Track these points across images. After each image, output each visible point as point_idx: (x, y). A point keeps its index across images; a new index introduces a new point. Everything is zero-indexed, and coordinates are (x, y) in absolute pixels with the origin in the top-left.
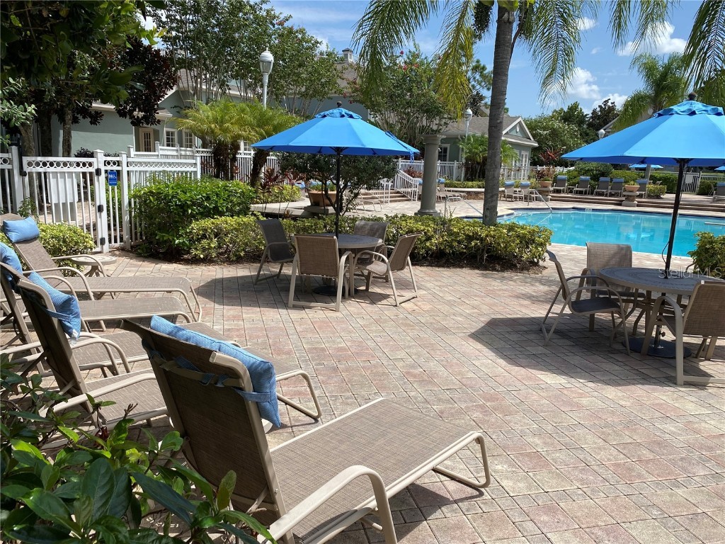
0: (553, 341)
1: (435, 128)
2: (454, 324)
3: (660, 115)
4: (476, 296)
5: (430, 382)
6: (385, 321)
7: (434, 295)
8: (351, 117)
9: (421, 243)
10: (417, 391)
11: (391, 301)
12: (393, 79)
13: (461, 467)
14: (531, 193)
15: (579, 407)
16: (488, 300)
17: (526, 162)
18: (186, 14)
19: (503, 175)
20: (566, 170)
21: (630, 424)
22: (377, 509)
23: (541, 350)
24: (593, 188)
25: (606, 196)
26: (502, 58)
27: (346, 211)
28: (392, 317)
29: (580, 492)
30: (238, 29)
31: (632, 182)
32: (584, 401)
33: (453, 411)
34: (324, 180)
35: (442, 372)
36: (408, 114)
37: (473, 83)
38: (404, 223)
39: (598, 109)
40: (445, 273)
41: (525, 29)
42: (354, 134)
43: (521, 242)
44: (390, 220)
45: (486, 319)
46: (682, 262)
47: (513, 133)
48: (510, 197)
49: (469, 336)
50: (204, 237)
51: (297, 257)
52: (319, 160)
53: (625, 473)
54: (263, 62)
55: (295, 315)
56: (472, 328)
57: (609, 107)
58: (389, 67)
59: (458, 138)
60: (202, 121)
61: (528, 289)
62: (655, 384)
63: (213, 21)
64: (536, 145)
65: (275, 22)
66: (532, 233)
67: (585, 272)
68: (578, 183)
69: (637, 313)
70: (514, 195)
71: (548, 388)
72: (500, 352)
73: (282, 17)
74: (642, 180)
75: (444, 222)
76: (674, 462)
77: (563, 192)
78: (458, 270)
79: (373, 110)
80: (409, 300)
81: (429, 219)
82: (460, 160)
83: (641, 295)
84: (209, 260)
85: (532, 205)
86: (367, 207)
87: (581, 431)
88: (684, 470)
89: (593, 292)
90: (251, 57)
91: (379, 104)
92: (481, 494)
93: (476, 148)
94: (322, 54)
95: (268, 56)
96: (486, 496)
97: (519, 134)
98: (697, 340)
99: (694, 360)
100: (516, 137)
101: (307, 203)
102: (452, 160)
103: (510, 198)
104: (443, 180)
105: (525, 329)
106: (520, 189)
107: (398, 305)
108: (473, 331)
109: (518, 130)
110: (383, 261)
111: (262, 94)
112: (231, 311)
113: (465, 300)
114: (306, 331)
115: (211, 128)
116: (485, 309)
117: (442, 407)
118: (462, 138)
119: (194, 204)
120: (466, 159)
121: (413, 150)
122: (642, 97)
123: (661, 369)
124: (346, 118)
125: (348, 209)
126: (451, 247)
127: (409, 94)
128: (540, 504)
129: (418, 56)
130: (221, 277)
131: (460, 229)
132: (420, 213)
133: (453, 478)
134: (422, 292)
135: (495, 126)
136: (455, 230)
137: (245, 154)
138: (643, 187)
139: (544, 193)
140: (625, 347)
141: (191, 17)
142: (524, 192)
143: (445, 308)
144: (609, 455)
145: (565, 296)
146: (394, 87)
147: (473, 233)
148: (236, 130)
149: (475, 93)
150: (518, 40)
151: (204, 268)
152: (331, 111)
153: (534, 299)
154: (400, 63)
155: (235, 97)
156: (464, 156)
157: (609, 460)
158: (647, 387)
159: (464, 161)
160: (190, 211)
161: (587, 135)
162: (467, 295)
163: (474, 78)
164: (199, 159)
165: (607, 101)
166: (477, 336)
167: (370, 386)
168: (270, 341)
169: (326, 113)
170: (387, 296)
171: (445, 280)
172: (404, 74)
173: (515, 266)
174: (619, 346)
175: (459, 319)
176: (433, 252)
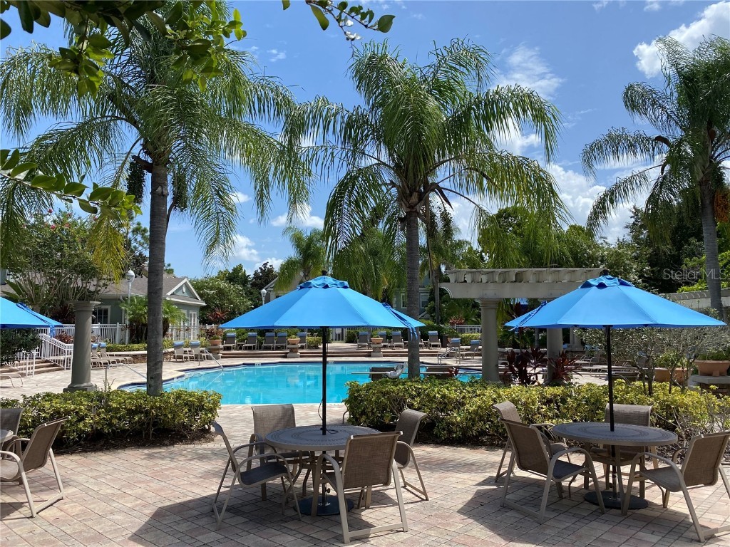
0: (226, 521)
1: (92, 289)
2: (111, 525)
3: (301, 288)
4: (140, 482)
7: (87, 491)
9: (72, 425)
11: (24, 511)
12: (39, 238)
14: (202, 352)
16: (154, 485)
17: (195, 321)
19: (171, 335)
23: (213, 536)
24: (260, 343)
25: (273, 350)
26: (158, 228)
28: (24, 536)
31: (294, 336)
36: (59, 275)
37: (135, 244)
38: (47, 405)
39: (259, 271)
40: (103, 458)
41: (180, 201)
43: (190, 410)
44: (29, 402)
45: (150, 511)
46: (338, 410)
47: (180, 293)
48: (180, 357)
49: (129, 539)
56: (132, 527)
57: (268, 269)
58: (33, 226)
59: (119, 299)
64: (204, 304)
66: (200, 399)
67: (253, 437)
68: (247, 339)
69: (304, 472)
70: (184, 355)
74: (302, 334)
75: (100, 397)
77: (234, 348)
79: (11, 270)
80: (52, 505)
81: (82, 395)
82: (123, 322)
83: (306, 454)
85: (204, 364)
89: (261, 459)
93: (140, 310)
97: (186, 294)
98: (356, 490)
99: (357, 511)
100: (183, 298)
102: (113, 322)
103: (180, 359)
104: (103, 344)
105: (196, 513)
106: (190, 349)
107: (35, 515)
108: (134, 530)
109: (184, 291)
110: (13, 459)
113: (126, 491)
116: (151, 498)
118: (124, 299)
120: (130, 320)
121: (53, 324)
122: (294, 262)
123: (330, 529)
126: (110, 425)
127: (59, 254)
129: (70, 216)
131: (120, 404)
132: (70, 389)
134: (71, 490)
136: (115, 405)
138: (303, 339)
139: (214, 351)
140: (297, 511)
142: (195, 351)
143: (99, 507)
145: (234, 468)
146: (41, 247)
147: (136, 406)
149: (138, 254)
150: (173, 211)
153: (207, 475)
154: (48, 221)
156: (128, 318)
159: (128, 323)
161: (251, 293)
162: (130, 485)
163: (136, 240)
165: (266, 264)
170: (20, 505)
171: (102, 468)
172: (53, 234)
173: (185, 437)
174: (290, 513)
175: (117, 517)
176: (87, 434)
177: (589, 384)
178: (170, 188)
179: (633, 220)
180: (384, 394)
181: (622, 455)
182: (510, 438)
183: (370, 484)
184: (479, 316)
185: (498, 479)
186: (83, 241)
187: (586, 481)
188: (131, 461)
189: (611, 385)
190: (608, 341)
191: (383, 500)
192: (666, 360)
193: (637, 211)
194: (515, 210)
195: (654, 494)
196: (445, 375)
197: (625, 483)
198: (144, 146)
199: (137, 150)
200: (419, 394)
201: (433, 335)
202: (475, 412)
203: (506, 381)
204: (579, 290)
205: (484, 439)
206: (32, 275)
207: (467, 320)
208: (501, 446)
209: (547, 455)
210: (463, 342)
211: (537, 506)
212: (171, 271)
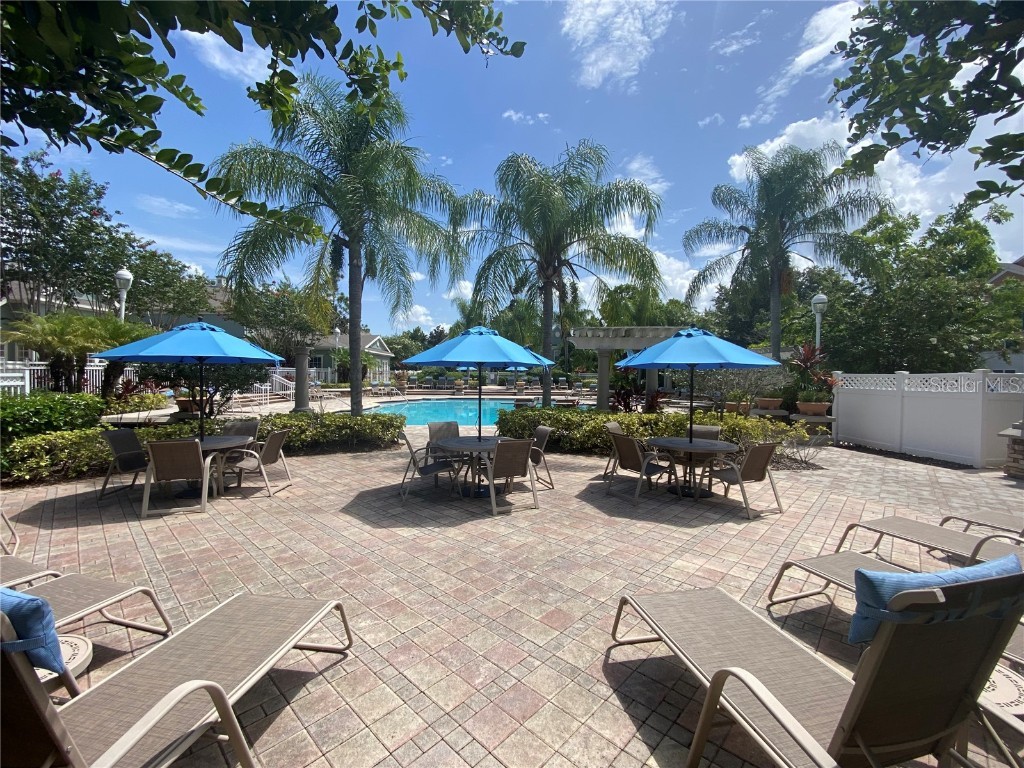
0: (408, 500)
1: (309, 342)
2: (327, 502)
3: (463, 335)
4: (347, 475)
5: (300, 562)
6: (257, 513)
7: (308, 480)
8: (213, 330)
9: (296, 436)
10: (287, 574)
11: (265, 492)
12: (267, 302)
13: (328, 636)
14: (392, 390)
15: (429, 550)
16: (357, 477)
17: (387, 368)
18: (22, 228)
19: (369, 377)
20: (416, 373)
21: (464, 554)
22: (220, 720)
23: (399, 510)
24: (435, 384)
25: (444, 389)
26: (355, 295)
27: (218, 414)
28: (265, 508)
29: (430, 623)
30: (89, 247)
31: (459, 380)
32: (432, 545)
33: (322, 583)
34: (191, 387)
35: (314, 549)
36: (283, 331)
38: (278, 421)
39: (434, 332)
41: (371, 272)
42: (217, 345)
43: (383, 427)
44: (264, 419)
45: (354, 494)
46: (490, 430)
47: (375, 347)
48: (376, 393)
49: (340, 511)
50: (31, 455)
51: (151, 465)
52: (184, 369)
53: (462, 595)
54: (120, 279)
55: (149, 525)
56: (342, 504)
57: (441, 330)
58: (262, 293)
59: (329, 350)
60: (35, 333)
61: (391, 464)
62: (480, 518)
63: (58, 237)
64: (393, 356)
65: (134, 244)
66: (391, 419)
67: (428, 444)
68: (425, 381)
69: (465, 468)
70: (379, 392)
71: (405, 540)
72: (366, 519)
73: (143, 242)
75: (316, 416)
76: (493, 576)
77: (415, 388)
78: (333, 456)
79: (247, 326)
80: (284, 489)
81: (303, 416)
82: (333, 367)
83: (467, 455)
84: (39, 480)
85: (393, 399)
86: (244, 409)
87: (430, 570)
88: (501, 579)
89: (435, 458)
90: (106, 274)
91: (253, 322)
92: (346, 656)
93: (345, 358)
94: (190, 276)
95: (126, 274)
96: (351, 656)
97: (379, 348)
98: (502, 481)
99: (503, 495)
100: (378, 350)
101: (176, 409)
102: (326, 367)
103: (376, 394)
104: (319, 383)
105: (387, 495)
106: (383, 388)
107: (272, 495)
108: (343, 506)
109: (378, 345)
110: (255, 457)
111: (120, 309)
112: (61, 534)
113: (337, 481)
114: (162, 540)
115: (47, 341)
116: (355, 485)
117: (311, 583)
118: (333, 350)
119: (16, 420)
120: (338, 366)
121: (278, 358)
123: (483, 507)
124: (208, 331)
125: (220, 412)
126: (325, 436)
127: (282, 315)
128: (398, 646)
129: (289, 286)
130: (53, 497)
131: (331, 422)
132: (294, 411)
133: (318, 650)
134: (297, 480)
135: (355, 341)
136: (327, 423)
137: (96, 366)
138: (466, 382)
139: (401, 389)
140: (460, 495)
141: (28, 231)
142: (387, 389)
143: (318, 490)
144: (451, 584)
145: (415, 464)
146: (268, 309)
147: (343, 424)
148: (81, 342)
149: (342, 317)
151: (30, 490)
152: (191, 325)
153: (395, 470)
154: (272, 290)
155: (86, 311)
156: (336, 364)
157: (451, 588)
158: (474, 522)
159: (336, 368)
160: (10, 429)
162: (340, 477)
164: (27, 372)
165: (439, 327)
166: (346, 510)
167: (236, 582)
168: (113, 560)
169: (185, 326)
170: (260, 489)
171: (319, 466)
172: (277, 299)
173: (380, 446)
174: (455, 495)
175: (331, 497)
176: (309, 443)
177: (676, 413)
178: (364, 262)
179: (718, 295)
180: (524, 418)
181: (697, 460)
182: (615, 447)
183: (512, 476)
184: (596, 367)
185: (605, 477)
186: (300, 306)
187: (670, 478)
188: (342, 461)
189: (692, 414)
190: (692, 380)
191: (521, 488)
192: (735, 396)
193: (722, 288)
194: (628, 287)
195: (718, 488)
196: (571, 406)
197: (698, 481)
198: (342, 228)
199: (337, 230)
200: (550, 418)
201: (562, 381)
202: (590, 431)
203: (615, 410)
204: (672, 339)
205: (597, 450)
206: (263, 331)
207: (588, 370)
208: (608, 455)
209: (641, 459)
210: (584, 386)
211: (633, 494)
212: (368, 331)
